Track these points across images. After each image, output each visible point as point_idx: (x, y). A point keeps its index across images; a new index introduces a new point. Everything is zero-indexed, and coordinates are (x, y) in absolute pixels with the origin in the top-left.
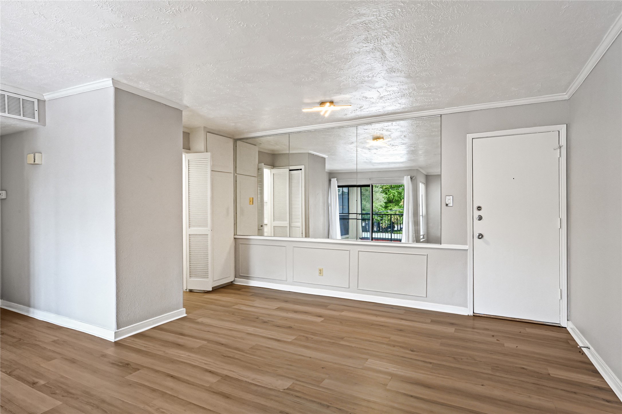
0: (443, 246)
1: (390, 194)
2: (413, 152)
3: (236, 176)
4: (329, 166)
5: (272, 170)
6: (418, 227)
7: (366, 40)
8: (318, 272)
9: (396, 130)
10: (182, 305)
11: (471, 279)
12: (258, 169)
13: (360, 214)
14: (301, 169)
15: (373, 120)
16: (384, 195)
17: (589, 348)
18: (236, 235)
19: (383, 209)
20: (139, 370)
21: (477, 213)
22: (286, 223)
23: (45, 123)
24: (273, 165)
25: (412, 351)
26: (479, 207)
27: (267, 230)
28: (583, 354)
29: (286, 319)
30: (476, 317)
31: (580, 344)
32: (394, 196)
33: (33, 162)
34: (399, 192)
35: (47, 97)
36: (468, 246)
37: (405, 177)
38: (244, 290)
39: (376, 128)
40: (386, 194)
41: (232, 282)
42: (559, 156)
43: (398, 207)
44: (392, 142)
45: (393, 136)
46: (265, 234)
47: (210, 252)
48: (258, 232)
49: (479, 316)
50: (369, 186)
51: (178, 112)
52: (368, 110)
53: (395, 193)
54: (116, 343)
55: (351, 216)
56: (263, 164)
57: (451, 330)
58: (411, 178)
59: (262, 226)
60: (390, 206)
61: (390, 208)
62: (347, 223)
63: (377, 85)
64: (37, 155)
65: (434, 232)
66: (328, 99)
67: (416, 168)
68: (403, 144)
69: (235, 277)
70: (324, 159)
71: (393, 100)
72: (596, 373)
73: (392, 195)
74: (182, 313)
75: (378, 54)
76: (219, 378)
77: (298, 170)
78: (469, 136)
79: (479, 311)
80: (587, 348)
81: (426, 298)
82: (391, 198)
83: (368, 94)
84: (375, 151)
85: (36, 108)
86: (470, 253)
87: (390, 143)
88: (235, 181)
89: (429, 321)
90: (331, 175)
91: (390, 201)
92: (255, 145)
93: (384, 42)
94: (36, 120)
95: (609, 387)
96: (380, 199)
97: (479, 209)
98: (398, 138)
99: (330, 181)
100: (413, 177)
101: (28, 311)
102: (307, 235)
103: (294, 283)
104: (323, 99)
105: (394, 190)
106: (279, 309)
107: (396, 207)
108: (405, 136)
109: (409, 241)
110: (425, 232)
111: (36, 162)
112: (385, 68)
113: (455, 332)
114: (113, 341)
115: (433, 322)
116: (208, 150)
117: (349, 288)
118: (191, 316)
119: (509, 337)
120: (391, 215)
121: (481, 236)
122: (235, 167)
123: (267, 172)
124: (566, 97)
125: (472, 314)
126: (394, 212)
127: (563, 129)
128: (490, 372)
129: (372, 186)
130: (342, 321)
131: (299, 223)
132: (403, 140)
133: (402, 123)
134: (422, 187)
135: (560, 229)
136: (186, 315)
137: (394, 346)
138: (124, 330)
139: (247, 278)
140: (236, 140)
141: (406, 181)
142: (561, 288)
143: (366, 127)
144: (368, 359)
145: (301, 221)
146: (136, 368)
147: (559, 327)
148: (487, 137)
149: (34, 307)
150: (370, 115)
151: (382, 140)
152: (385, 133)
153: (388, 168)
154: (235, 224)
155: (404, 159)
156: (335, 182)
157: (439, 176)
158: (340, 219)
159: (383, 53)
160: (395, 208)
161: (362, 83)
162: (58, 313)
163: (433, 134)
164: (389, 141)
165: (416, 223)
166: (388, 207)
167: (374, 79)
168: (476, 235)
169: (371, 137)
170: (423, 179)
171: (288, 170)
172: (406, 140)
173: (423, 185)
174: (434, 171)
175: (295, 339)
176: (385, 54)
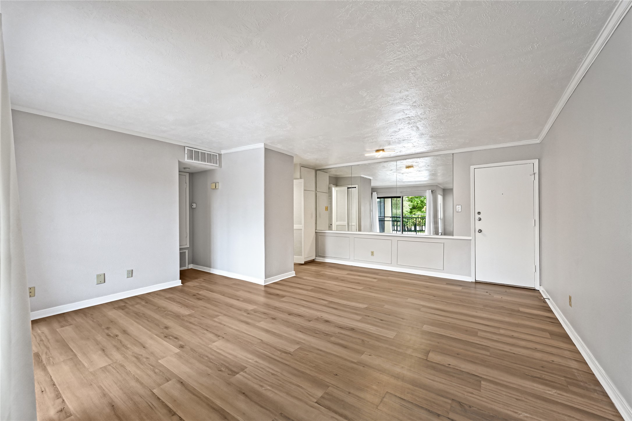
0: (454, 237)
1: (414, 202)
2: (433, 174)
3: (316, 193)
4: (374, 184)
5: (336, 188)
6: (438, 225)
7: (409, 123)
8: (370, 254)
9: (422, 162)
10: (293, 269)
11: (474, 258)
12: (329, 188)
13: (391, 217)
14: (355, 187)
15: (407, 157)
16: (409, 203)
17: (549, 299)
18: (316, 230)
19: (409, 214)
20: (285, 297)
21: (477, 216)
22: (346, 223)
23: (221, 166)
24: (337, 185)
25: (434, 296)
26: (479, 212)
27: (334, 227)
28: (545, 302)
29: (355, 279)
30: (477, 282)
31: (545, 297)
32: (417, 204)
33: (214, 188)
34: (422, 201)
35: (223, 152)
36: (471, 237)
37: (427, 191)
38: (322, 264)
39: (409, 162)
40: (412, 202)
41: (314, 260)
42: (534, 180)
43: (420, 212)
44: (419, 169)
45: (420, 165)
46: (333, 229)
47: (303, 240)
48: (329, 229)
49: (479, 282)
50: (400, 197)
51: (292, 157)
52: (405, 152)
53: (418, 201)
54: (265, 286)
55: (386, 219)
56: (332, 185)
57: (460, 288)
58: (432, 192)
59: (331, 225)
60: (414, 212)
61: (414, 213)
62: (383, 224)
63: (412, 141)
64: (217, 184)
65: (449, 229)
66: (381, 148)
67: (436, 185)
68: (427, 170)
69: (316, 257)
70: (370, 180)
71: (422, 147)
72: (551, 311)
73: (415, 202)
74: (292, 274)
75: (415, 128)
76: (328, 302)
77: (354, 188)
78: (472, 167)
79: (479, 279)
80: (548, 299)
81: (443, 270)
82: (415, 205)
83: (406, 145)
84: (407, 174)
85: (218, 159)
86: (473, 242)
87: (418, 169)
88: (316, 196)
89: (445, 284)
90: (373, 190)
91: (414, 208)
92: (327, 173)
93: (419, 124)
94: (218, 165)
95: (556, 317)
96: (407, 206)
97: (479, 213)
98: (423, 166)
99: (372, 194)
100: (434, 191)
101: (210, 270)
102: (360, 230)
103: (354, 261)
104: (377, 149)
105: (417, 199)
106: (348, 274)
107: (419, 212)
108: (428, 166)
109: (430, 234)
110: (442, 231)
111: (216, 188)
112: (418, 134)
113: (462, 289)
114: (264, 285)
115: (447, 284)
116: (302, 178)
117: (391, 264)
118: (297, 276)
119: (498, 293)
120: (416, 218)
121: (480, 231)
122: (316, 187)
123: (334, 190)
124: (538, 142)
125: (474, 281)
126: (417, 216)
127: (536, 162)
128: (482, 308)
129: (402, 197)
130: (389, 281)
131: (354, 222)
132: (427, 168)
133: (426, 158)
134: (440, 198)
135: (535, 227)
136: (295, 275)
137: (423, 294)
138: (268, 280)
139: (324, 257)
140: (316, 171)
141: (428, 194)
142: (535, 265)
143: (402, 161)
144: (408, 299)
145: (355, 221)
146: (283, 296)
147: (534, 290)
148: (484, 168)
149: (213, 268)
150: (406, 154)
151: (412, 168)
152: (414, 164)
153: (416, 185)
154: (316, 223)
155: (426, 179)
156: (375, 195)
157: (452, 190)
158: (379, 221)
159: (418, 128)
160: (417, 213)
161: (403, 140)
162: (228, 270)
163: (448, 164)
164: (417, 169)
165: (436, 222)
166: (413, 212)
167: (411, 138)
168: (477, 230)
169: (405, 167)
170: (441, 192)
171: (347, 188)
172: (429, 168)
173: (441, 196)
174: (449, 186)
175: (363, 288)
176: (419, 128)
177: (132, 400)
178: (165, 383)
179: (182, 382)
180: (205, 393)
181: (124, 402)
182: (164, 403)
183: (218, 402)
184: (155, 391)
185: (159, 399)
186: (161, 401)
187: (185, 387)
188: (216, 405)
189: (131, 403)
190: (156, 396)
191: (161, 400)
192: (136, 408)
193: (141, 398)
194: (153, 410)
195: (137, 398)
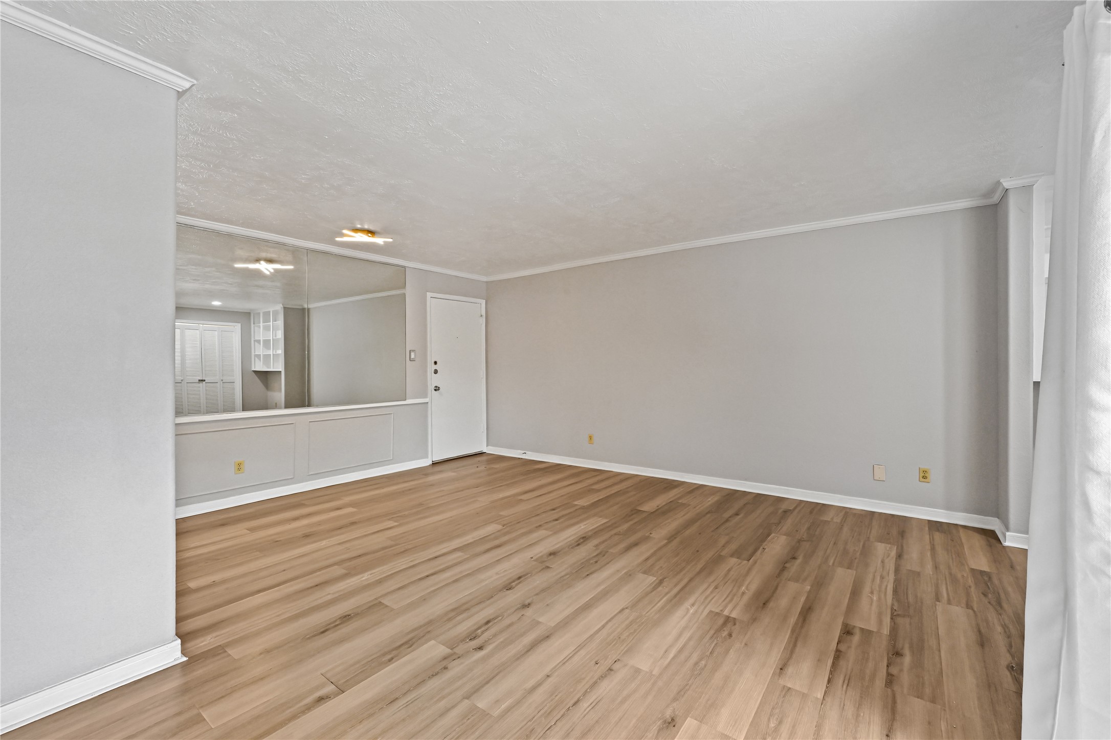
0: (408, 402)
11: (431, 429)
21: (433, 367)
26: (435, 362)
30: (434, 464)
36: (427, 399)
78: (428, 296)
79: (437, 458)
81: (392, 460)
86: (429, 406)
117: (294, 477)
121: (437, 389)
124: (485, 280)
125: (431, 463)
127: (483, 301)
147: (482, 453)
168: (434, 388)
177: (858, 716)
178: (796, 691)
179: (781, 669)
180: (786, 636)
181: (869, 723)
182: (831, 670)
183: (792, 620)
184: (820, 695)
185: (829, 681)
186: (831, 676)
187: (788, 661)
188: (797, 620)
189: (864, 713)
190: (827, 687)
191: (829, 678)
192: (865, 699)
193: (844, 705)
194: (850, 676)
195: (850, 710)
